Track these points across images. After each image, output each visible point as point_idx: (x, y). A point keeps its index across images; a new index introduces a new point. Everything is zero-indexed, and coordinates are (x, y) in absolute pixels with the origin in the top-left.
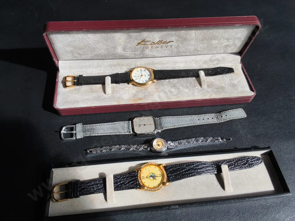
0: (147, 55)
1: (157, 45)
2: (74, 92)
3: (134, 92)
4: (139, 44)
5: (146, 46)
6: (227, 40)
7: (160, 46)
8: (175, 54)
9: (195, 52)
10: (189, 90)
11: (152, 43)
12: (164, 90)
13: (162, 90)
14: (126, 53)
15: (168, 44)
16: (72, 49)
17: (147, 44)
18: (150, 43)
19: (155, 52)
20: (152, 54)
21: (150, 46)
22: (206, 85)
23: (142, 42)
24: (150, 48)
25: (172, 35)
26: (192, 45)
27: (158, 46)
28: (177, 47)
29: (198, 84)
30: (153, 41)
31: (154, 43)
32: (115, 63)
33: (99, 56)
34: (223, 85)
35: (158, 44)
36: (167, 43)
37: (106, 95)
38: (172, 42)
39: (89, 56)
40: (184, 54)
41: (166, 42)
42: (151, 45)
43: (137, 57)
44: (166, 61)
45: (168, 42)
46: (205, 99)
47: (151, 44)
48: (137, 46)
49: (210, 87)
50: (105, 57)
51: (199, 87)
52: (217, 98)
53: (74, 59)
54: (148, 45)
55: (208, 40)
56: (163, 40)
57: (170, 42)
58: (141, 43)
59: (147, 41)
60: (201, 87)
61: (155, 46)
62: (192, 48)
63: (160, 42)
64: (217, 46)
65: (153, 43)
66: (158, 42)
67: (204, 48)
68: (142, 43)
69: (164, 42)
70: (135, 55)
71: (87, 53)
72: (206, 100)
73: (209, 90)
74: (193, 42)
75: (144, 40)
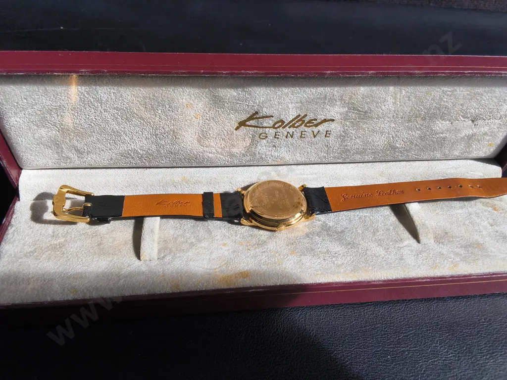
0: (262, 158)
1: (291, 130)
2: (47, 253)
3: (226, 253)
4: (242, 124)
5: (261, 130)
6: (473, 121)
7: (297, 132)
8: (334, 157)
9: (388, 152)
10: (387, 250)
11: (278, 122)
12: (312, 250)
13: (307, 249)
14: (207, 149)
15: (320, 128)
16: (53, 133)
17: (265, 125)
18: (270, 122)
19: (283, 149)
20: (276, 154)
21: (272, 131)
22: (431, 236)
23: (251, 118)
24: (270, 138)
25: (332, 101)
26: (382, 133)
27: (291, 133)
28: (343, 137)
29: (406, 234)
30: (280, 115)
31: (283, 122)
32: (177, 179)
33: (132, 158)
34: (477, 237)
35: (293, 126)
36: (316, 125)
37: (142, 262)
38: (329, 120)
39: (104, 158)
40: (358, 157)
41: (315, 122)
42: (273, 127)
43: (236, 162)
44: (311, 174)
45: (319, 121)
46: (441, 278)
47: (275, 124)
48: (236, 129)
49: (443, 243)
50: (150, 162)
51: (413, 241)
52: (473, 272)
53: (63, 165)
54: (268, 129)
55: (424, 119)
56: (306, 115)
57: (325, 121)
58: (248, 123)
59: (263, 117)
60: (418, 241)
61: (283, 131)
62: (380, 141)
63: (300, 120)
64: (444, 138)
65: (280, 124)
66: (293, 120)
67: (412, 143)
68: (251, 122)
69: (309, 122)
70: (232, 155)
71: (99, 148)
72: (442, 280)
73: (445, 250)
74: (385, 125)
75: (257, 113)
